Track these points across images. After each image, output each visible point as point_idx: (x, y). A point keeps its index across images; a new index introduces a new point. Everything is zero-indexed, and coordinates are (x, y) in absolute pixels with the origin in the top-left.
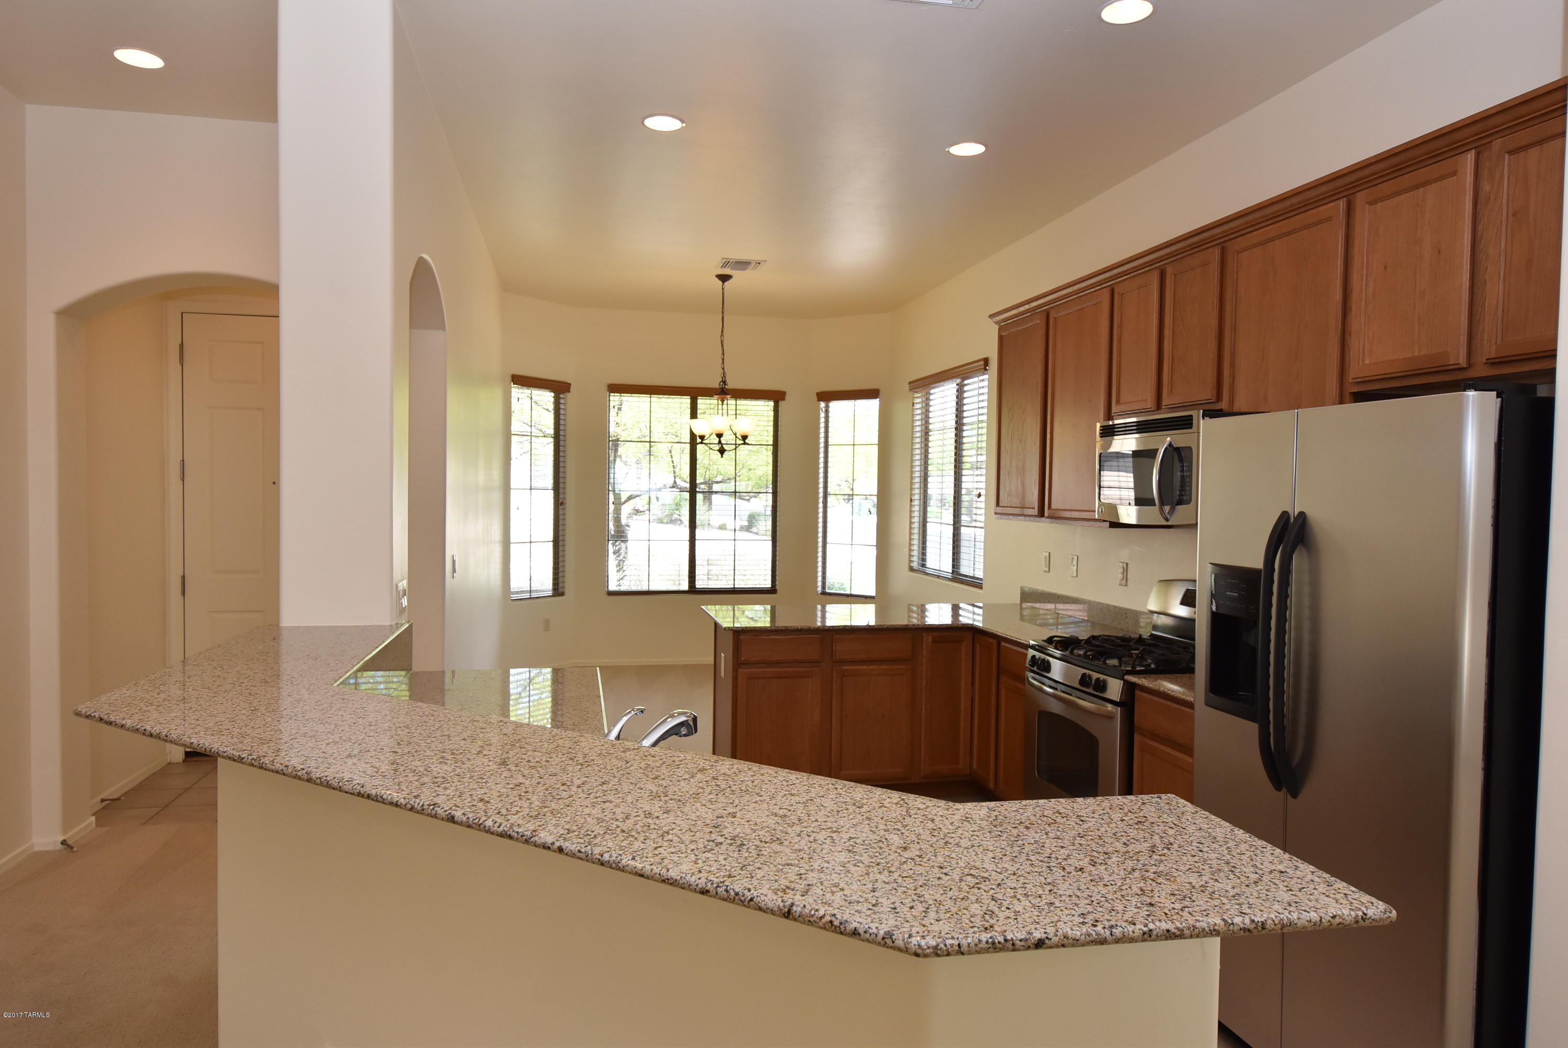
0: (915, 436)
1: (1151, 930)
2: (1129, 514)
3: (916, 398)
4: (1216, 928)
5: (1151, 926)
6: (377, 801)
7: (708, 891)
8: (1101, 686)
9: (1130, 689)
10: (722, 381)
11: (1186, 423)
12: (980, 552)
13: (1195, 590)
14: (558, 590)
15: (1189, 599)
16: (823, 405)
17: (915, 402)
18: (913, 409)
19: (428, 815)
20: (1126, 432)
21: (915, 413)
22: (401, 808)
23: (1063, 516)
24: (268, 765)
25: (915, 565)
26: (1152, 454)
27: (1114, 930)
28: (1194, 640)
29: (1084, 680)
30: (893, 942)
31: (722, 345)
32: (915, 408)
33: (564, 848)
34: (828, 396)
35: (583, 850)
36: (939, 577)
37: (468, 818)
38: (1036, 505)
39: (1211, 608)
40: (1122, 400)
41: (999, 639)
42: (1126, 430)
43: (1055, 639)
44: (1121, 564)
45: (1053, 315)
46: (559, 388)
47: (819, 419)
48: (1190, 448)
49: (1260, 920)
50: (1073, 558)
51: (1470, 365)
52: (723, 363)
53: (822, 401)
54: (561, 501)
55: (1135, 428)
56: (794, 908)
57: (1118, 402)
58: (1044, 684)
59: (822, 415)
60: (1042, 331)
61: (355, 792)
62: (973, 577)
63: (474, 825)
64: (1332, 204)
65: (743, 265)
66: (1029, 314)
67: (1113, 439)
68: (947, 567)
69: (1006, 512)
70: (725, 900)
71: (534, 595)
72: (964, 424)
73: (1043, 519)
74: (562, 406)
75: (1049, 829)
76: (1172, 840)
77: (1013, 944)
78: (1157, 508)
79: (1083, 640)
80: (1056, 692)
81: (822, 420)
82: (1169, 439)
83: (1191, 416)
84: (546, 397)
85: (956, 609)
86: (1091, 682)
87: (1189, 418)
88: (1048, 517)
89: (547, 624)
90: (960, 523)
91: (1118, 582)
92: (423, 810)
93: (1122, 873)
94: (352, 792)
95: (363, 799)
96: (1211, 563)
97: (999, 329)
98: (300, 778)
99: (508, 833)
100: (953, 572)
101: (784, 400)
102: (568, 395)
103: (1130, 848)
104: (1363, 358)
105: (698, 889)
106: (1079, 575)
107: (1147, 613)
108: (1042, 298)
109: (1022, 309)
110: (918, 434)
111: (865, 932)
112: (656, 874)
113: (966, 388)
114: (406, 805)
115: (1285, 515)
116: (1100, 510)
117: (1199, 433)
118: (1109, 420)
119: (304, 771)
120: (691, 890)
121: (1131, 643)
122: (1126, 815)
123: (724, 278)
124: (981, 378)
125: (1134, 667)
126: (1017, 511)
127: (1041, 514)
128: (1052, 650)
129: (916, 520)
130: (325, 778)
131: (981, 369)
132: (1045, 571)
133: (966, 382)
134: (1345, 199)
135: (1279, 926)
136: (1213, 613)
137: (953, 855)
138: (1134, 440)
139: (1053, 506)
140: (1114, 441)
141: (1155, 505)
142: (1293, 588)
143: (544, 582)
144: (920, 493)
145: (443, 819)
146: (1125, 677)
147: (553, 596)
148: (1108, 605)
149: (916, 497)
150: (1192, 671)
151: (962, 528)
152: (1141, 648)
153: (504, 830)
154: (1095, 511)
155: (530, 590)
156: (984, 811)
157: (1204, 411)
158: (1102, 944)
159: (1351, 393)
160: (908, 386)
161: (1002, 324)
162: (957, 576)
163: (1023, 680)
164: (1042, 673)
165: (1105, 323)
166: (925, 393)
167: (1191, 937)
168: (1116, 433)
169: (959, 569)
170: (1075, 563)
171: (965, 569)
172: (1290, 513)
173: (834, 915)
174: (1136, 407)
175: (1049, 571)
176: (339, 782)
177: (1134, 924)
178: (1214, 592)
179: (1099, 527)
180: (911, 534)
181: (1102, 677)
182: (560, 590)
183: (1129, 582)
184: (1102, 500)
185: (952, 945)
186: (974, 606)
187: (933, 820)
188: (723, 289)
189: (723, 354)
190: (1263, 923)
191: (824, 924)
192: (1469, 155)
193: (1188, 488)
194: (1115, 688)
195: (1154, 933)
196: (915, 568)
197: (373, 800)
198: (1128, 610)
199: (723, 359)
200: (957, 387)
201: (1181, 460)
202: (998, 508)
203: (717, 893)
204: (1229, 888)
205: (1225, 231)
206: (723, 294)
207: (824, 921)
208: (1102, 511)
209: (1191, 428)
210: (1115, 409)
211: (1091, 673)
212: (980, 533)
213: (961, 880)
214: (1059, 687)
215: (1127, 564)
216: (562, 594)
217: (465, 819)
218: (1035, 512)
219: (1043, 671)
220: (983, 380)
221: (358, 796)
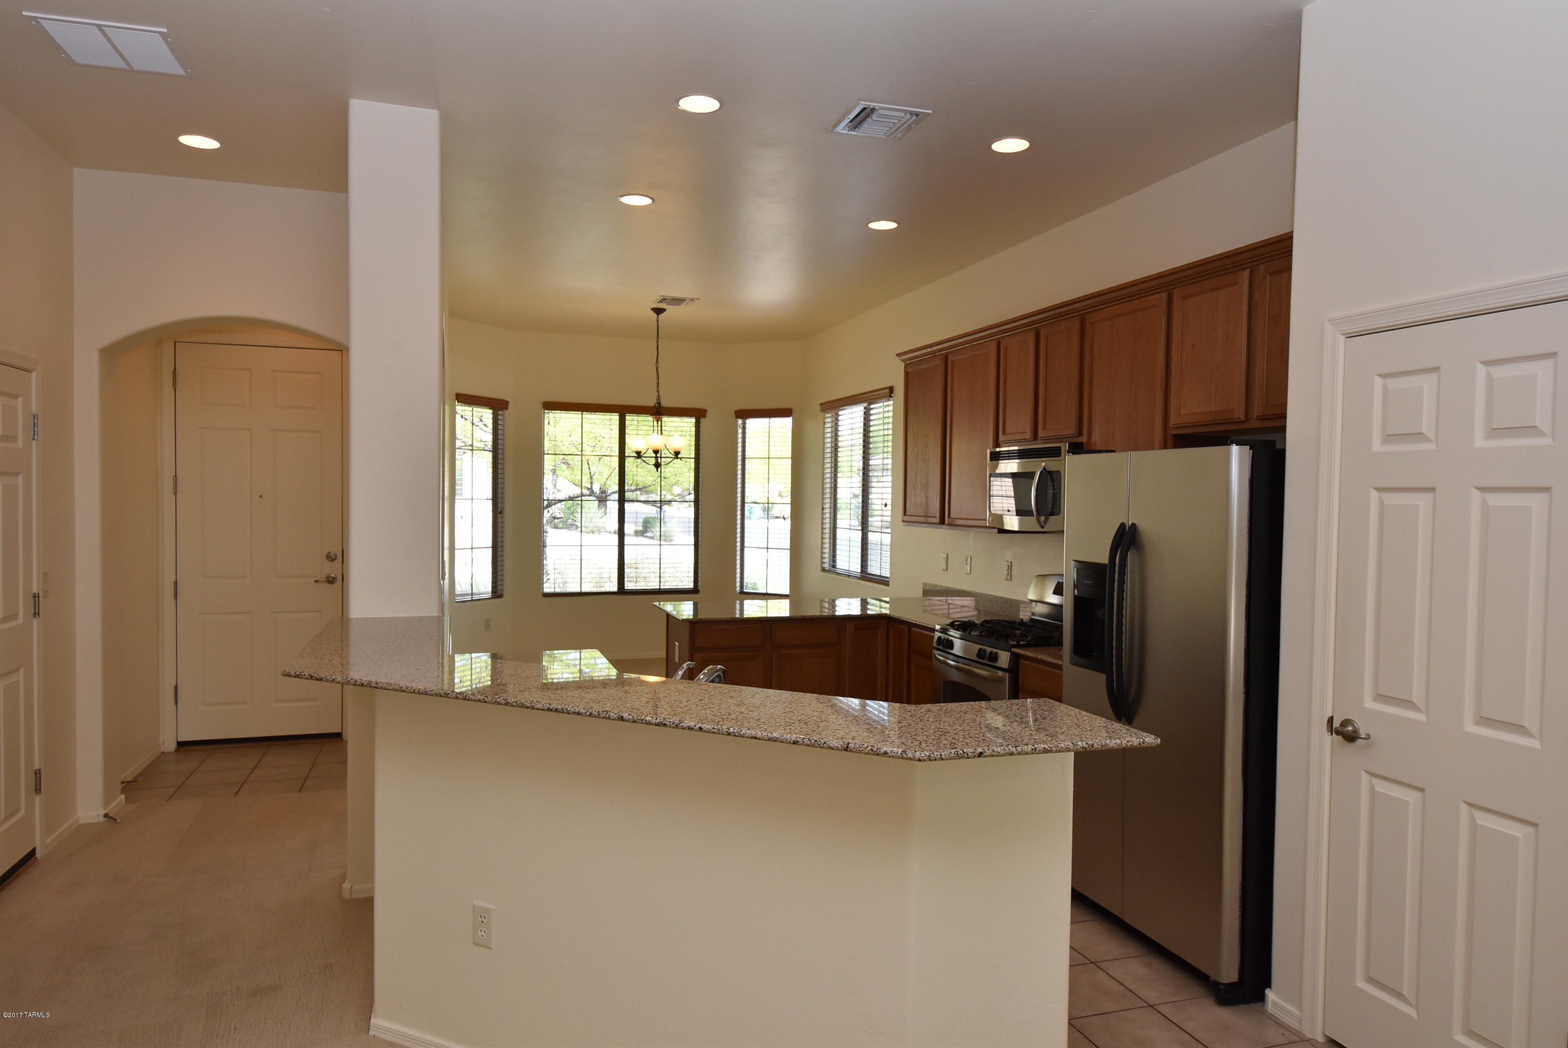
0: (826, 452)
1: (1036, 748)
2: (1012, 522)
3: (827, 417)
4: (1069, 747)
5: (1036, 746)
6: (563, 712)
7: (798, 742)
8: (994, 658)
9: (1015, 658)
10: (657, 403)
11: (1055, 453)
12: (887, 554)
13: (1063, 582)
14: (497, 592)
15: (1058, 591)
16: (740, 421)
17: (826, 421)
18: (824, 428)
19: (603, 718)
20: (1010, 458)
21: (826, 431)
22: (582, 715)
23: (957, 523)
24: (471, 697)
25: (826, 566)
26: (1031, 475)
27: (1017, 748)
28: (1062, 622)
29: (981, 654)
30: (907, 755)
31: (657, 370)
32: (826, 426)
33: (703, 727)
34: (745, 414)
35: (716, 727)
36: (849, 576)
37: (633, 717)
38: (938, 515)
39: (1074, 593)
40: (1008, 431)
41: (910, 625)
42: (1009, 456)
43: (956, 623)
44: (1006, 563)
45: (950, 358)
46: (498, 406)
47: (737, 434)
48: (1059, 472)
49: (1091, 743)
50: (967, 559)
51: (1247, 419)
52: (658, 387)
53: (740, 418)
54: (499, 510)
55: (1016, 455)
56: (850, 745)
57: (1004, 433)
58: (948, 659)
59: (740, 431)
60: (941, 371)
61: (545, 708)
62: (880, 576)
63: (638, 720)
64: (1157, 296)
65: (678, 301)
66: (930, 356)
67: (999, 463)
68: (856, 568)
69: (912, 520)
70: (808, 745)
71: (475, 597)
72: (870, 443)
73: (944, 526)
74: (500, 422)
75: (977, 713)
76: (1046, 716)
77: (967, 755)
78: (1034, 518)
79: (978, 624)
80: (958, 664)
81: (740, 436)
82: (1043, 464)
83: (1060, 447)
84: (487, 414)
85: (864, 603)
86: (986, 655)
87: (1059, 449)
88: (947, 525)
89: (487, 624)
90: (868, 528)
91: (1004, 577)
92: (599, 714)
93: (1020, 729)
94: (542, 708)
95: (552, 712)
96: (1074, 561)
97: (905, 366)
98: (499, 703)
99: (663, 722)
100: (862, 571)
101: (705, 417)
102: (506, 411)
103: (1023, 720)
104: (1180, 410)
105: (792, 741)
106: (972, 572)
107: (1028, 602)
108: (941, 344)
109: (925, 351)
110: (829, 450)
111: (891, 752)
112: (765, 736)
113: (872, 412)
114: (586, 713)
115: (1123, 525)
116: (991, 519)
117: (1065, 460)
118: (997, 447)
119: (502, 698)
120: (788, 743)
121: (1016, 625)
122: (1020, 707)
123: (659, 311)
124: (886, 403)
125: (1018, 642)
126: (921, 519)
127: (942, 522)
128: (952, 632)
129: (827, 526)
130: (519, 702)
131: (886, 396)
132: (944, 570)
133: (872, 406)
134: (1166, 292)
135: (1100, 746)
136: (1075, 597)
137: (927, 724)
138: (1016, 464)
139: (952, 516)
140: (1000, 465)
141: (1033, 516)
142: (1128, 577)
143: (484, 585)
144: (831, 502)
145: (614, 719)
146: (1012, 650)
147: (493, 598)
148: (996, 596)
149: (828, 506)
150: (1060, 644)
151: (869, 533)
152: (1024, 628)
153: (660, 721)
154: (986, 520)
155: (472, 593)
156: (938, 708)
157: (1069, 444)
158: (1012, 755)
159: (1172, 435)
160: (819, 407)
161: (908, 362)
162: (865, 575)
163: (930, 657)
164: (946, 650)
165: (993, 369)
166: (834, 414)
167: (1056, 752)
168: (1001, 458)
169: (867, 569)
170: (969, 563)
171: (873, 569)
172: (1126, 523)
173: (873, 746)
174: (1018, 437)
175: (947, 570)
176: (531, 703)
177: (1027, 745)
178: (1076, 583)
179: (990, 533)
180: (822, 538)
181: (994, 650)
182: (499, 592)
183: (1013, 578)
184: (992, 512)
185: (937, 755)
186: (881, 600)
187: (910, 712)
188: (657, 321)
189: (658, 379)
190: (1092, 745)
191: (868, 751)
192: (1246, 273)
193: (1058, 503)
194: (1004, 658)
195: (1038, 749)
196: (826, 569)
197: (560, 712)
198: (1013, 600)
199: (658, 384)
200: (865, 410)
201: (1053, 481)
202: (905, 517)
203: (804, 742)
204: (1076, 732)
205: (1085, 306)
206: (658, 325)
207: (868, 749)
208: (992, 520)
209: (1060, 456)
210: (1001, 438)
211: (985, 647)
212: (887, 539)
213: (934, 733)
214: (960, 660)
215: (1011, 563)
216: (501, 596)
217: (631, 717)
218: (937, 520)
219: (947, 648)
220: (888, 405)
221: (548, 710)
